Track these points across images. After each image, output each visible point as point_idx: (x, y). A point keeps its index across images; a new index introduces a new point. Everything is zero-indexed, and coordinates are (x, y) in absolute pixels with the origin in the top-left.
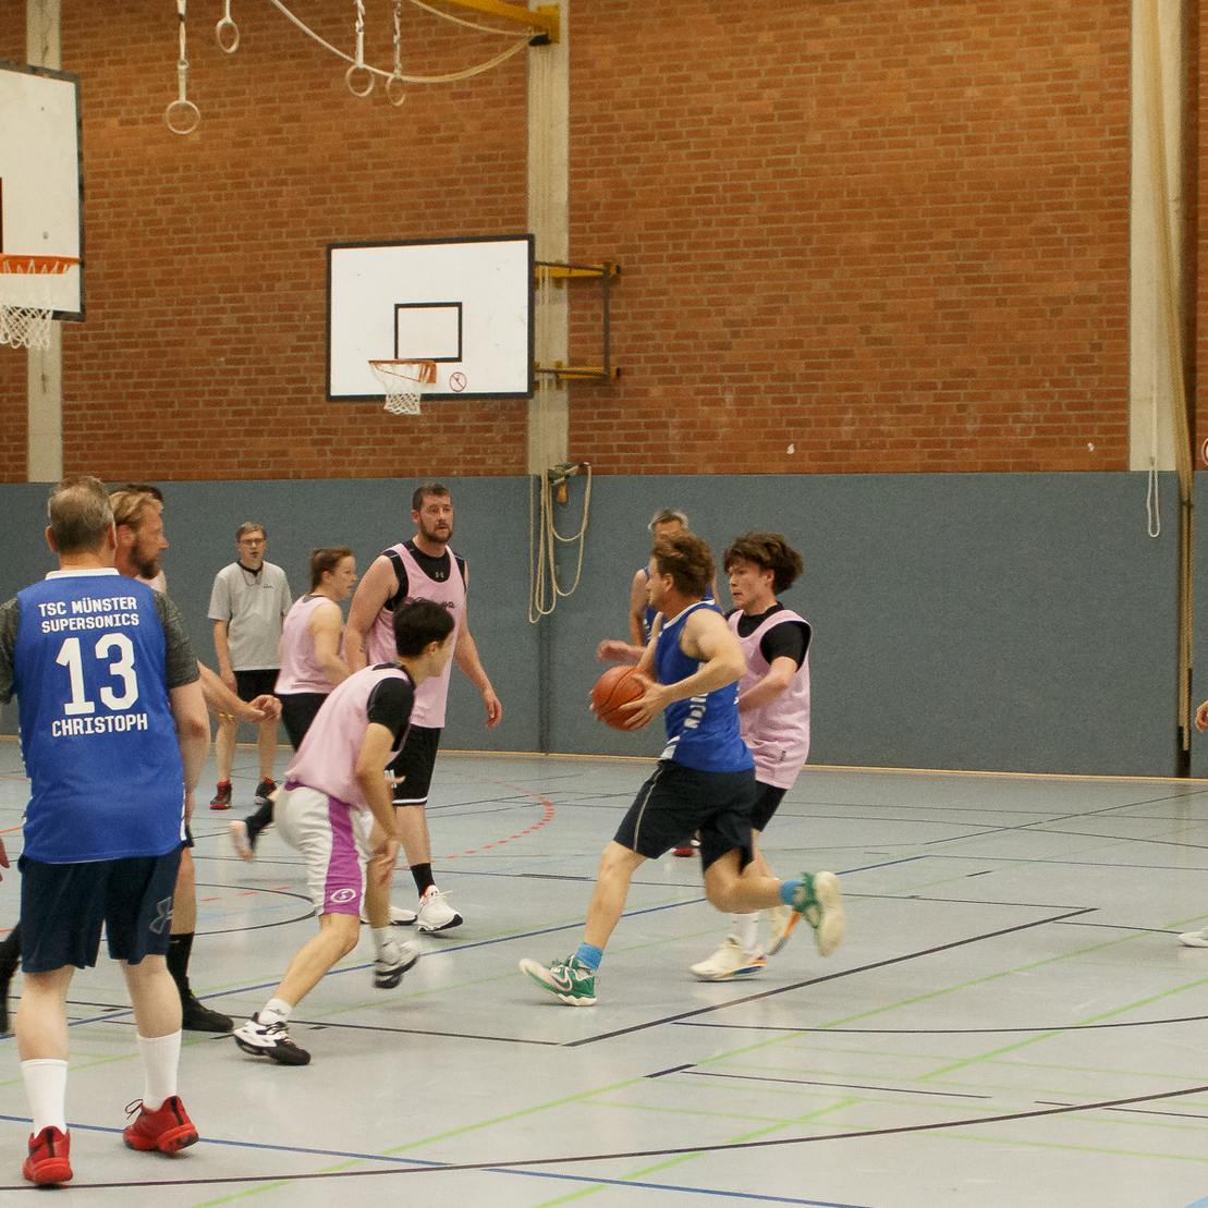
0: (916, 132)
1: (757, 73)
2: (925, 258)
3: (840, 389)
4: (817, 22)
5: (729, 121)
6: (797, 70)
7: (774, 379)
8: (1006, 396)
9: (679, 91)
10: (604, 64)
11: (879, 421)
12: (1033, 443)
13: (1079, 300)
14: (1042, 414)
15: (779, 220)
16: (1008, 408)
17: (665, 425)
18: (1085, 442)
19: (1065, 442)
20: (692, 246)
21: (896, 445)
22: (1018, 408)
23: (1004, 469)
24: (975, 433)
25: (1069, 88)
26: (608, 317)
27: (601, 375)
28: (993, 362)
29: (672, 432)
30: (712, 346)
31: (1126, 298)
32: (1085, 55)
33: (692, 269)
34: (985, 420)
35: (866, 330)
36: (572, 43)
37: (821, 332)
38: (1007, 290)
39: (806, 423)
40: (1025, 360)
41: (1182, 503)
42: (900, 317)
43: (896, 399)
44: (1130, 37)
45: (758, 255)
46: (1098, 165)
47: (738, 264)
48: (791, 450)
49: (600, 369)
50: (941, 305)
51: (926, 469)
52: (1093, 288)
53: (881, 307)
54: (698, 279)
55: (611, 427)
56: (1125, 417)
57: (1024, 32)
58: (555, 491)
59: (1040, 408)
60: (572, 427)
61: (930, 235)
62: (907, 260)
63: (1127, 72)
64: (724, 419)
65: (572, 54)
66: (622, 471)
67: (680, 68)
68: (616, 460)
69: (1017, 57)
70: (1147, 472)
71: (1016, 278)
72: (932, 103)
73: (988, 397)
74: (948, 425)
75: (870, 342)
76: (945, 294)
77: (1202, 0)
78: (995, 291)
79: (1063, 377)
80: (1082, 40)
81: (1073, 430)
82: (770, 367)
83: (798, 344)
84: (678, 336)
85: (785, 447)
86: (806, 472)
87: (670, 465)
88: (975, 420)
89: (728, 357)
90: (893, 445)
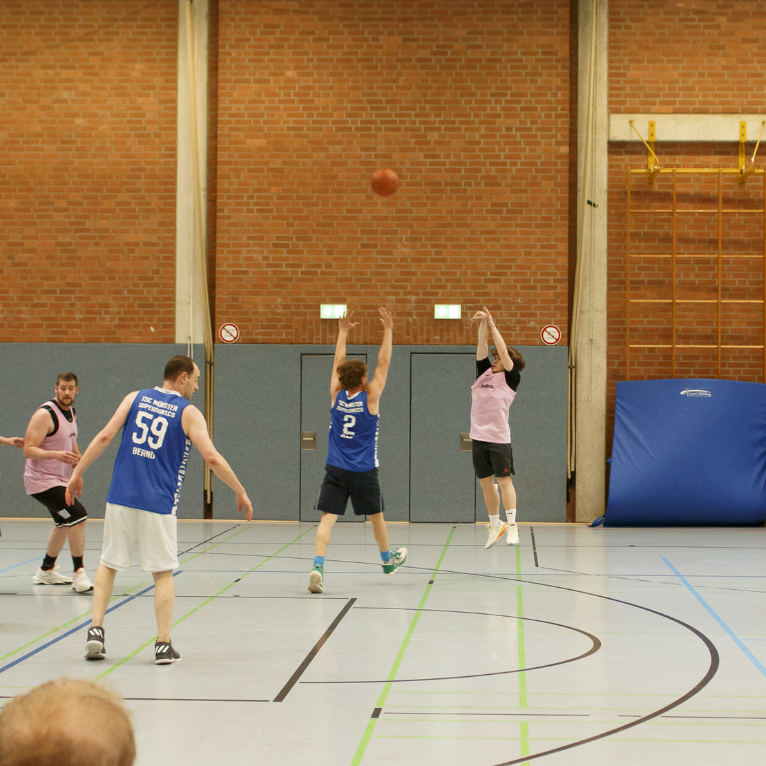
0: (43, 142)
2: (50, 217)
8: (100, 299)
11: (20, 312)
12: (118, 326)
13: (146, 244)
14: (122, 309)
16: (101, 306)
18: (148, 326)
19: (137, 326)
22: (108, 306)
23: (98, 341)
24: (81, 320)
25: (140, 122)
28: (91, 278)
31: (174, 244)
32: (150, 104)
34: (86, 312)
35: (10, 258)
38: (102, 237)
40: (113, 279)
41: (207, 362)
42: (33, 251)
43: (31, 299)
44: (176, 95)
46: (158, 167)
50: (58, 244)
51: (50, 341)
52: (153, 238)
53: (22, 244)
56: (173, 312)
57: (112, 88)
59: (120, 306)
61: (53, 203)
62: (39, 217)
63: (175, 115)
69: (108, 102)
70: (187, 344)
71: (106, 230)
72: (54, 126)
73: (89, 299)
74: (63, 315)
75: (15, 265)
76: (62, 238)
77: (220, 77)
78: (93, 237)
79: (136, 289)
80: (148, 96)
81: (142, 319)
88: (81, 312)
90: (29, 326)
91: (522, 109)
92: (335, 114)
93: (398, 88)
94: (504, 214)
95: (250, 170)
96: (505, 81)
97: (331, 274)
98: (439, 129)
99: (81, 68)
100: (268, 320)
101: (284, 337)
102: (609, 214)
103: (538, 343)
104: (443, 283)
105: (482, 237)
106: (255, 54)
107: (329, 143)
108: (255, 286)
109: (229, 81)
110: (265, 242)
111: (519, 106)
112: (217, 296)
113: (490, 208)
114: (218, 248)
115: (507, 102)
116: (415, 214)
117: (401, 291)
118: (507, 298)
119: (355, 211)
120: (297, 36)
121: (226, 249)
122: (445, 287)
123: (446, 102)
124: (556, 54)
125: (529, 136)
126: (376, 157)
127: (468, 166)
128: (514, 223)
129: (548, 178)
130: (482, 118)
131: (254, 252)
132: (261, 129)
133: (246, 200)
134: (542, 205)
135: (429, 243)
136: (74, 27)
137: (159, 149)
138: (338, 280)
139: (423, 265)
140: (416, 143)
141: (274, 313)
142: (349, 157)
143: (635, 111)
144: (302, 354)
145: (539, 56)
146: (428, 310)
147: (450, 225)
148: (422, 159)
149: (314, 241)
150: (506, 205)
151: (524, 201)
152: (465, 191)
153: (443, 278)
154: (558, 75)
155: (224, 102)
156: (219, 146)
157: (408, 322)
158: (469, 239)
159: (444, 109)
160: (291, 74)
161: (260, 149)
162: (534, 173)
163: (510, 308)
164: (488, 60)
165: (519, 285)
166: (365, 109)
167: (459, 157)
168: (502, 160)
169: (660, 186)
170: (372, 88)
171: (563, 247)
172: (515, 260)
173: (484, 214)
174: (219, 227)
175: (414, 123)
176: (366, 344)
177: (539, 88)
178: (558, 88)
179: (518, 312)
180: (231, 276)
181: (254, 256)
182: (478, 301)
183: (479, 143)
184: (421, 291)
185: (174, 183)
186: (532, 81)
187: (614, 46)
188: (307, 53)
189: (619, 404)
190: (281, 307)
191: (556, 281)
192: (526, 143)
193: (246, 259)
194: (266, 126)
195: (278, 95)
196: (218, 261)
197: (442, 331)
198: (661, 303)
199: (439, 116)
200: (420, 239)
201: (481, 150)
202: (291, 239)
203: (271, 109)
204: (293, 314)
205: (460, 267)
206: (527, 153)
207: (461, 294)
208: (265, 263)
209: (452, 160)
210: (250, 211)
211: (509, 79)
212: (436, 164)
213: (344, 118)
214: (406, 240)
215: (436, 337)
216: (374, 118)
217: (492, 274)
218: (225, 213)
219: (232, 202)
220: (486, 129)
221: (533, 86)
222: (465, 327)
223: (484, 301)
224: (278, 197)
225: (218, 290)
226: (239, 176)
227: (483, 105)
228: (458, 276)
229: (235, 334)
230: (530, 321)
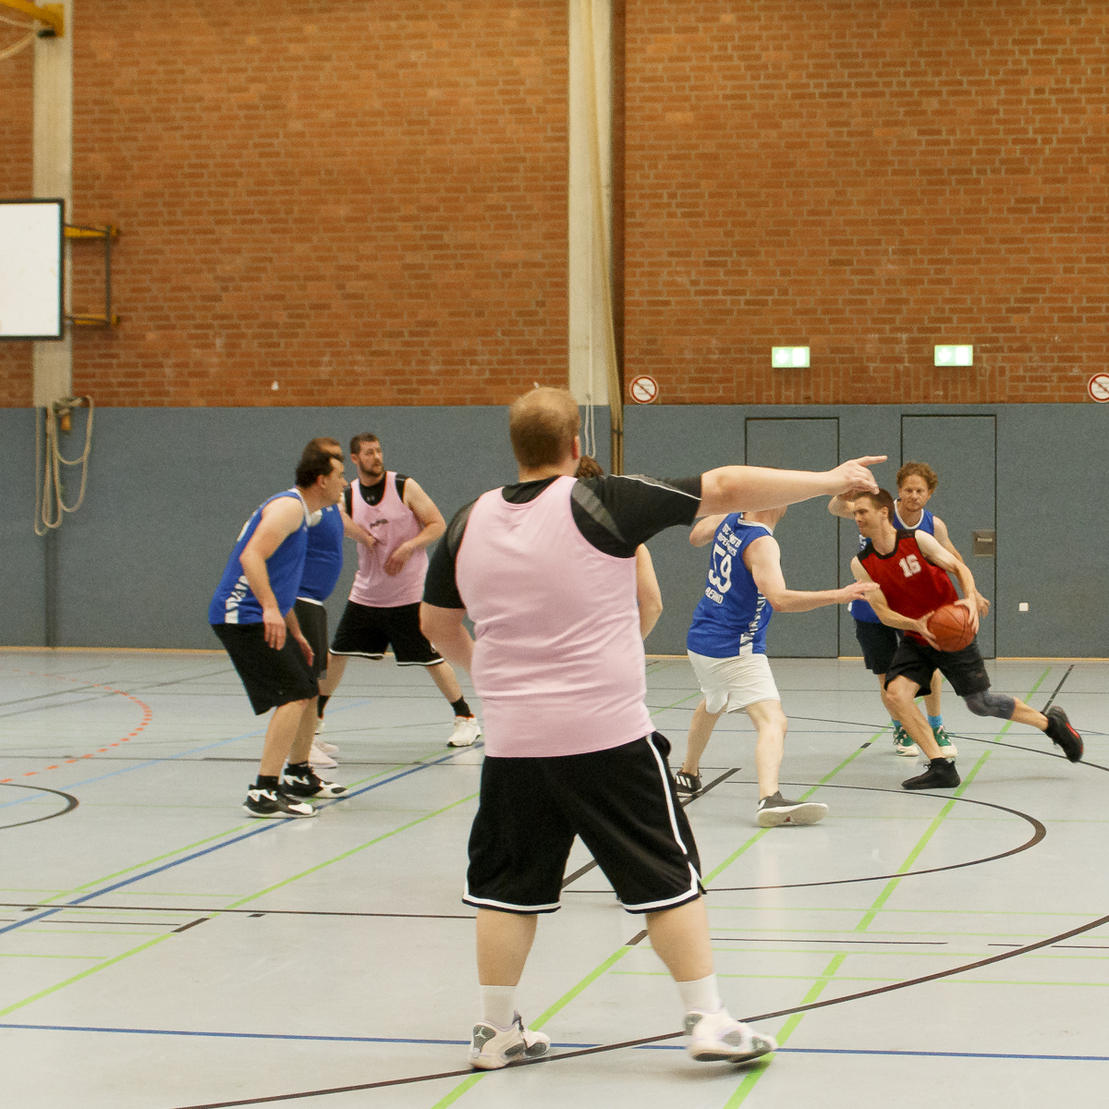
0: (384, 124)
1: (244, 70)
2: (394, 229)
3: (319, 336)
4: (299, 30)
5: (219, 109)
6: (281, 69)
7: (260, 326)
8: (465, 343)
9: (175, 82)
10: (104, 56)
11: (353, 363)
12: (488, 382)
13: (528, 265)
14: (495, 358)
15: (266, 193)
16: (465, 353)
17: (160, 365)
18: (531, 380)
19: (515, 380)
20: (185, 213)
22: (473, 353)
23: (461, 402)
24: (440, 373)
25: (517, 92)
26: (109, 272)
27: (102, 321)
28: (452, 314)
29: (168, 371)
30: (204, 298)
31: (565, 265)
33: (184, 232)
34: (445, 362)
35: (341, 287)
36: (75, 37)
37: (303, 288)
38: (465, 256)
39: (289, 364)
40: (480, 314)
41: (613, 430)
42: (371, 277)
43: (369, 344)
44: (568, 53)
45: (244, 222)
46: (541, 155)
47: (227, 230)
48: (275, 387)
49: (102, 316)
50: (406, 267)
51: (397, 403)
52: (538, 256)
53: (354, 268)
54: (192, 242)
55: (110, 366)
56: (566, 361)
57: (479, 45)
58: (60, 420)
59: (492, 353)
60: (76, 365)
61: (397, 210)
62: (379, 229)
63: (566, 82)
64: (215, 360)
65: (76, 47)
66: (121, 404)
67: (174, 62)
68: (116, 394)
69: (473, 66)
70: (585, 406)
71: (472, 246)
72: (398, 100)
73: (448, 344)
74: (414, 366)
75: (348, 296)
76: (411, 258)
77: (629, 26)
78: (454, 257)
79: (513, 328)
80: (528, 54)
81: (523, 372)
82: (256, 317)
83: (281, 298)
84: (173, 289)
85: (270, 384)
86: (289, 404)
87: (166, 399)
88: (437, 362)
89: (219, 308)
90: (366, 383)
91: (1060, 62)
92: (791, 74)
93: (880, 35)
94: (1034, 214)
95: (671, 157)
96: (1032, 22)
97: (786, 303)
98: (938, 93)
99: (434, 17)
100: (700, 370)
101: (721, 393)
103: (1085, 399)
104: (947, 314)
105: (1004, 247)
107: (783, 116)
108: (678, 322)
109: (640, 31)
110: (693, 258)
111: (1053, 58)
112: (627, 337)
113: (1013, 205)
114: (627, 269)
115: (1036, 52)
116: (904, 216)
117: (887, 327)
118: (1040, 336)
119: (820, 213)
121: (638, 271)
122: (949, 320)
123: (949, 54)
125: (1069, 101)
126: (850, 134)
127: (982, 146)
128: (1047, 226)
129: (1096, 161)
130: (1001, 76)
131: (678, 273)
132: (687, 99)
133: (665, 199)
134: (1089, 200)
135: (926, 258)
137: (544, 130)
138: (798, 312)
139: (919, 288)
140: (907, 113)
141: (708, 361)
142: (810, 135)
144: (748, 419)
146: (926, 354)
147: (956, 232)
148: (915, 135)
149: (762, 258)
150: (1035, 200)
151: (1062, 194)
152: (977, 182)
153: (947, 307)
155: (634, 62)
156: (628, 123)
157: (896, 370)
158: (982, 251)
159: (946, 63)
160: (728, 18)
161: (686, 126)
162: (1076, 154)
163: (1043, 350)
165: (1056, 316)
166: (833, 66)
167: (968, 132)
168: (1031, 135)
170: (844, 36)
172: (1049, 280)
173: (1005, 214)
174: (629, 240)
175: (903, 84)
176: (837, 402)
177: (1083, 31)
179: (1056, 355)
180: (645, 307)
181: (679, 279)
182: (996, 340)
183: (996, 112)
184: (915, 327)
185: (565, 178)
186: (1072, 22)
190: (717, 352)
192: (1064, 111)
193: (666, 284)
194: (694, 93)
195: (706, 49)
196: (627, 288)
197: (946, 383)
199: (938, 74)
200: (914, 252)
201: (999, 121)
202: (729, 254)
203: (700, 69)
204: (735, 361)
205: (972, 292)
206: (1066, 125)
207: (973, 330)
208: (693, 289)
209: (958, 136)
210: (671, 215)
211: (1039, 18)
212: (935, 143)
213: (804, 80)
214: (894, 253)
215: (938, 392)
216: (846, 79)
217: (1017, 300)
218: (638, 219)
219: (647, 202)
220: (1007, 92)
221: (1074, 28)
222: (979, 378)
223: (1006, 340)
224: (711, 195)
225: (628, 327)
226: (656, 167)
227: (1001, 58)
228: (969, 304)
229: (652, 390)
230: (1072, 367)
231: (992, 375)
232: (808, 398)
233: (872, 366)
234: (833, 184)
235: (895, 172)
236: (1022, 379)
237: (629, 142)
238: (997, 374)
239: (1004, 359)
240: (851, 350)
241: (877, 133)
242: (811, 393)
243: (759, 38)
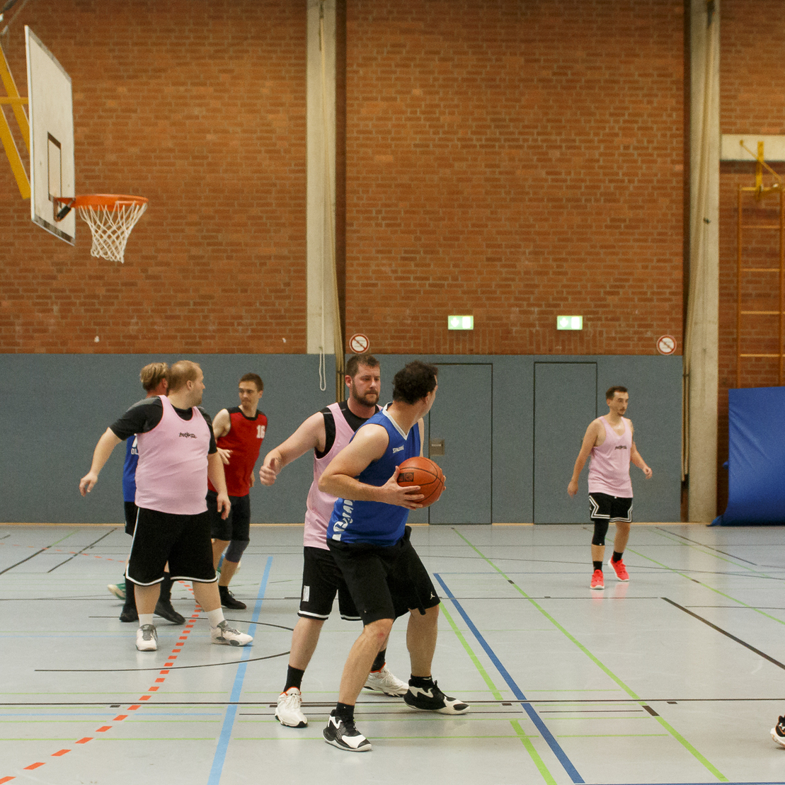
0: (175, 158)
2: (183, 231)
3: (128, 304)
4: (114, 90)
6: (100, 117)
7: (86, 297)
8: (233, 311)
11: (153, 324)
12: (250, 337)
13: (277, 257)
14: (255, 321)
16: (233, 318)
18: (280, 337)
19: (269, 337)
21: (164, 337)
22: (241, 317)
23: (231, 351)
24: (214, 331)
25: (270, 138)
28: (225, 291)
30: (43, 277)
31: (304, 257)
33: (30, 230)
34: (220, 324)
35: (144, 271)
37: (117, 271)
38: (234, 251)
39: (108, 324)
40: (245, 291)
41: (338, 372)
42: (168, 264)
43: (165, 311)
44: (306, 111)
46: (288, 182)
48: (97, 340)
50: (193, 257)
51: (184, 352)
52: (285, 252)
53: (155, 258)
54: (34, 237)
56: (305, 324)
57: (243, 105)
59: (253, 318)
61: (185, 218)
62: (172, 231)
63: (304, 132)
64: (52, 321)
69: (239, 119)
70: (319, 355)
71: (239, 244)
72: (185, 142)
73: (222, 311)
74: (197, 327)
75: (148, 277)
76: (195, 251)
77: (348, 95)
78: (225, 251)
79: (267, 301)
80: (278, 112)
81: (274, 331)
82: (83, 291)
83: (101, 278)
84: (21, 271)
85: (93, 338)
86: (108, 352)
87: (16, 348)
88: (214, 323)
89: (55, 284)
90: (163, 338)
91: (640, 129)
92: (461, 131)
94: (623, 230)
95: (378, 186)
96: (622, 102)
97: (456, 286)
98: (560, 147)
99: (211, 85)
100: (397, 331)
101: (412, 347)
102: (720, 230)
103: (655, 353)
104: (565, 295)
105: (602, 251)
106: (383, 72)
107: (454, 159)
108: (383, 298)
109: (357, 99)
110: (393, 255)
111: (636, 126)
112: (348, 308)
113: (609, 222)
114: (347, 262)
115: (625, 122)
116: (537, 228)
117: (525, 303)
118: (625, 310)
119: (478, 226)
120: (423, 55)
121: (355, 262)
122: (566, 299)
123: (567, 121)
124: (671, 75)
125: (646, 155)
126: (501, 173)
127: (588, 183)
128: (631, 238)
129: (663, 195)
130: (601, 137)
131: (383, 265)
132: (390, 146)
133: (374, 214)
134: (658, 221)
135: (551, 257)
136: (204, 45)
137: (289, 165)
138: (464, 292)
139: (546, 277)
140: (539, 160)
141: (403, 324)
142: (473, 173)
143: (746, 132)
145: (656, 78)
146: (551, 322)
147: (571, 240)
148: (543, 174)
149: (441, 255)
150: (623, 220)
151: (641, 217)
152: (585, 207)
153: (565, 290)
154: (672, 96)
155: (352, 119)
156: (348, 162)
157: (531, 332)
158: (589, 254)
159: (564, 128)
160: (417, 92)
161: (389, 165)
162: (650, 190)
163: (628, 319)
164: (606, 81)
165: (636, 298)
166: (489, 127)
167: (579, 174)
168: (621, 177)
169: (767, 204)
170: (496, 107)
171: (678, 261)
172: (632, 274)
173: (604, 229)
174: (348, 241)
175: (536, 140)
176: (491, 353)
177: (655, 109)
178: (673, 109)
179: (636, 323)
180: (360, 288)
181: (383, 269)
182: (597, 313)
183: (598, 161)
184: (543, 303)
185: (304, 198)
186: (650, 102)
187: (725, 70)
188: (431, 72)
189: (732, 411)
190: (410, 319)
191: (672, 293)
192: (643, 162)
193: (374, 272)
194: (393, 143)
195: (403, 112)
196: (347, 274)
197: (563, 341)
198: (767, 315)
199: (560, 134)
200: (543, 253)
201: (600, 167)
202: (418, 252)
203: (398, 126)
204: (420, 325)
205: (581, 280)
206: (644, 171)
207: (582, 306)
208: (393, 276)
209: (573, 177)
210: (378, 225)
211: (627, 99)
212: (557, 180)
213: (469, 135)
214: (530, 253)
215: (558, 347)
216: (498, 135)
217: (612, 287)
218: (355, 227)
219: (361, 216)
220: (606, 148)
221: (649, 106)
222: (586, 338)
223: (604, 313)
224: (406, 212)
225: (348, 301)
226: (368, 191)
227: (602, 125)
228: (579, 289)
229: (365, 344)
230: (647, 331)
231: (594, 336)
232: (471, 351)
233: (514, 329)
234: (488, 206)
235: (530, 200)
236: (615, 339)
237: (349, 174)
238: (597, 335)
239: (602, 325)
240: (501, 319)
241: (519, 172)
242: (474, 347)
243: (438, 106)
